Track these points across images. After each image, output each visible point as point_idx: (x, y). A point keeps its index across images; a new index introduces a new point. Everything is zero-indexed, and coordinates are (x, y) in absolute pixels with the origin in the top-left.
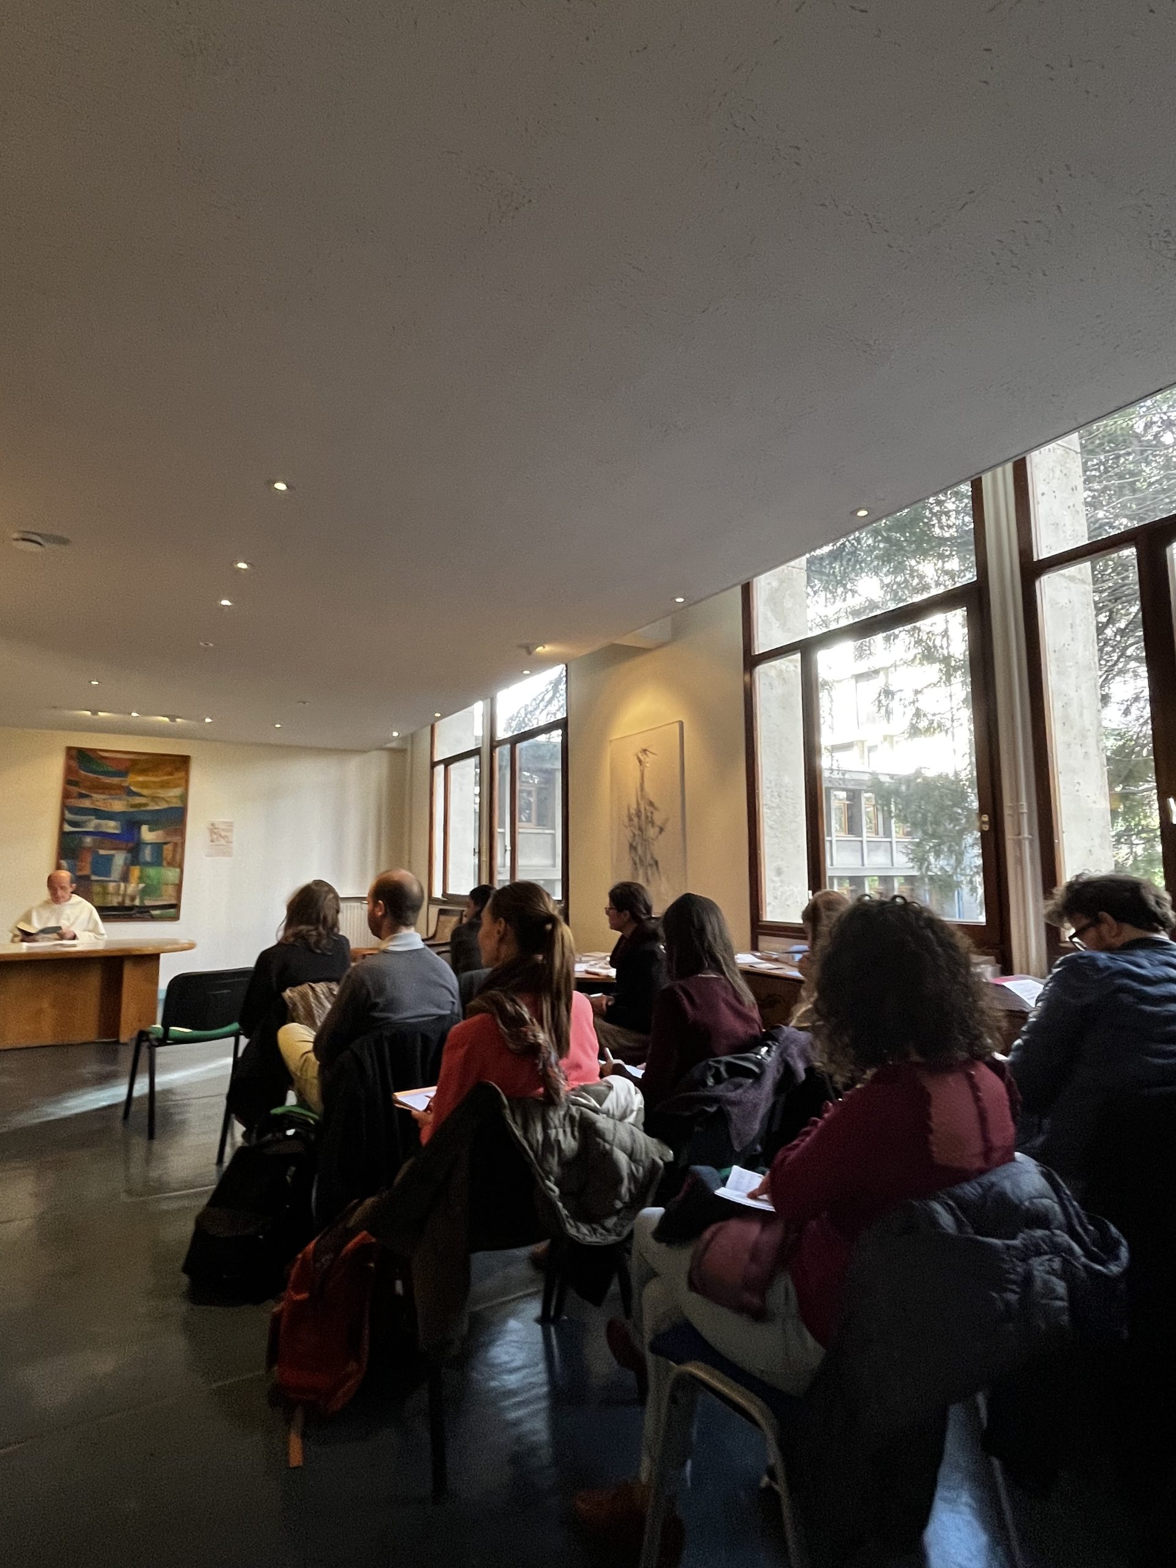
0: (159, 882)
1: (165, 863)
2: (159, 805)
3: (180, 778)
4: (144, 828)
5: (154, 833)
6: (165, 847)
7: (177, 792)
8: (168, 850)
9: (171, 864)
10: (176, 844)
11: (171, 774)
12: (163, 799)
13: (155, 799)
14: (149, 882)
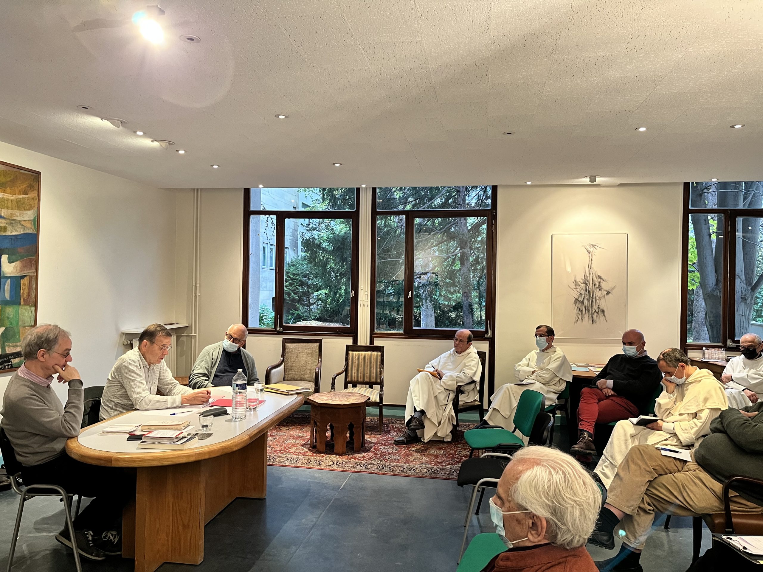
0: (17, 323)
1: (22, 300)
2: (16, 231)
3: (33, 199)
4: (5, 258)
5: (13, 264)
6: (22, 281)
7: (29, 215)
8: (24, 285)
9: (26, 303)
10: (31, 277)
11: (26, 194)
12: (20, 221)
13: (13, 222)
14: (8, 325)
